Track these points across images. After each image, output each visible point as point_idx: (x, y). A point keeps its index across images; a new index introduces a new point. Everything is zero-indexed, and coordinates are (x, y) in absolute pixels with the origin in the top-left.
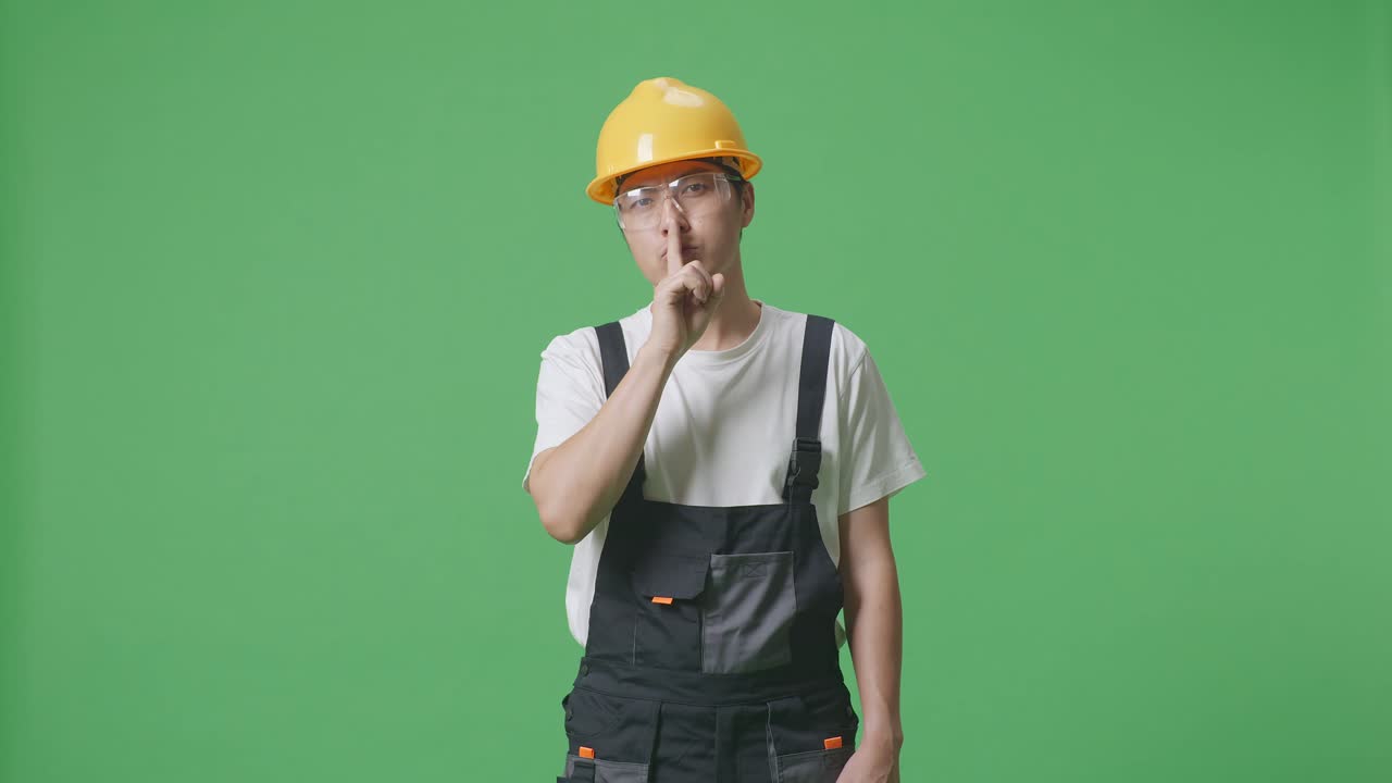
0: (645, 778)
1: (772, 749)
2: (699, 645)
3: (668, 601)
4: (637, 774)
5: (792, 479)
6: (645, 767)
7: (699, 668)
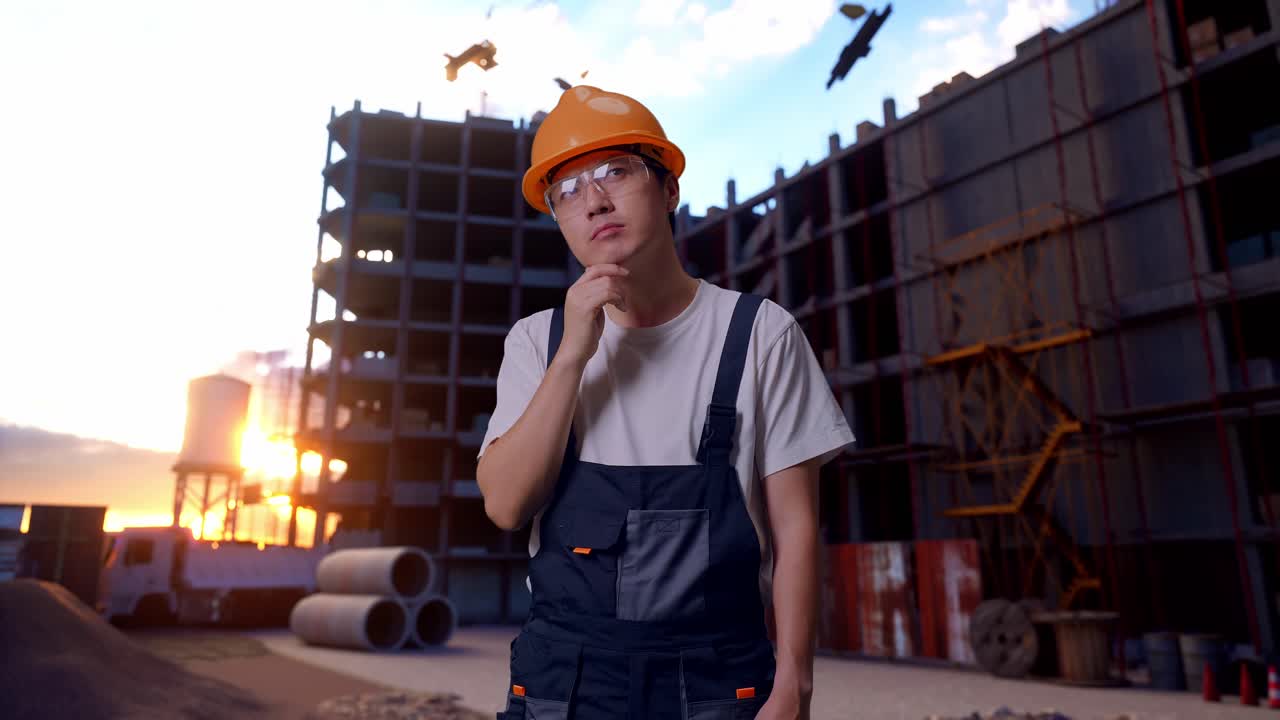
0: (565, 715)
1: (684, 696)
2: (613, 593)
3: (586, 551)
4: (558, 711)
5: (705, 441)
6: (565, 706)
7: (614, 615)
